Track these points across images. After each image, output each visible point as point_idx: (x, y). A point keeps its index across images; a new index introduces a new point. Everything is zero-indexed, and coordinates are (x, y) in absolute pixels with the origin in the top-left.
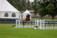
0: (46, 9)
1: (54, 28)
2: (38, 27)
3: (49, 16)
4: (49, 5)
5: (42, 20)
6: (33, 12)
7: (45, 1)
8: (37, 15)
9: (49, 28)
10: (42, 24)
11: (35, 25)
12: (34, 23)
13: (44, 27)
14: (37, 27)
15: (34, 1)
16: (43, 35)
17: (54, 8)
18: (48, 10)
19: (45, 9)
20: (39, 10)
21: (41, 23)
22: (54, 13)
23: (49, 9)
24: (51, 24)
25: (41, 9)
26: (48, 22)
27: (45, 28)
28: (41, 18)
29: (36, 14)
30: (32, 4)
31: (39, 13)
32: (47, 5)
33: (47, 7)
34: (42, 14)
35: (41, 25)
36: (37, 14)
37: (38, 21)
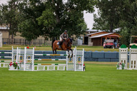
0: (39, 23)
1: (56, 68)
2: (19, 65)
3: (46, 39)
4: (44, 14)
5: (28, 48)
6: (6, 28)
7: (37, 4)
8: (16, 37)
9: (46, 68)
10: (29, 58)
11: (12, 61)
12: (10, 55)
13: (33, 66)
14: (15, 65)
15: (10, 3)
16: (29, 84)
17: (57, 21)
18: (42, 26)
19: (37, 22)
20: (21, 25)
21: (25, 55)
22: (57, 32)
23: (46, 22)
24: (50, 57)
25: (27, 22)
26: (44, 53)
27: (36, 68)
28: (26, 44)
29: (15, 35)
30: (3, 10)
31: (20, 32)
32: (42, 12)
33: (41, 17)
34: (28, 33)
35: (25, 60)
36: (17, 33)
37: (18, 51)
